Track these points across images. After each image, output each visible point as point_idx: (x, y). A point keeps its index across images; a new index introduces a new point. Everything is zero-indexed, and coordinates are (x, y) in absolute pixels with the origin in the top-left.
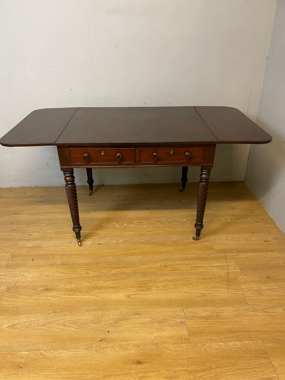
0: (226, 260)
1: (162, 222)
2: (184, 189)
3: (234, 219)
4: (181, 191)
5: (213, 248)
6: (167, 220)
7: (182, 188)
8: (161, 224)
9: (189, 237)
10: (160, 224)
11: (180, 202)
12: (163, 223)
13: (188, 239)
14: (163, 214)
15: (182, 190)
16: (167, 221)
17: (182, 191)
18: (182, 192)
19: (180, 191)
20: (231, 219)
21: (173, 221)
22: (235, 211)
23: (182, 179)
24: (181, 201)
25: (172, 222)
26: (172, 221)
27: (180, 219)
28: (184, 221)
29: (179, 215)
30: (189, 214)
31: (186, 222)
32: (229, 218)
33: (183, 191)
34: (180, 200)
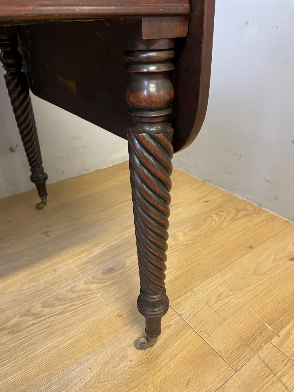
0: (279, 380)
1: (15, 325)
2: (45, 201)
3: (189, 231)
4: (40, 206)
5: (212, 352)
6: (28, 310)
7: (39, 200)
8: (10, 336)
9: (124, 344)
10: (6, 338)
11: (48, 236)
12: (16, 329)
13: (124, 358)
14: (10, 293)
15: (42, 203)
16: (27, 313)
17: (43, 205)
18: (42, 208)
19: (38, 207)
20: (185, 234)
21: (49, 306)
22: (178, 211)
23: (33, 179)
24: (48, 232)
25: (47, 310)
26: (44, 306)
27: (65, 287)
28: (81, 291)
29: (58, 274)
30: (84, 260)
31: (88, 290)
32: (178, 233)
33: (45, 205)
34: (46, 230)
